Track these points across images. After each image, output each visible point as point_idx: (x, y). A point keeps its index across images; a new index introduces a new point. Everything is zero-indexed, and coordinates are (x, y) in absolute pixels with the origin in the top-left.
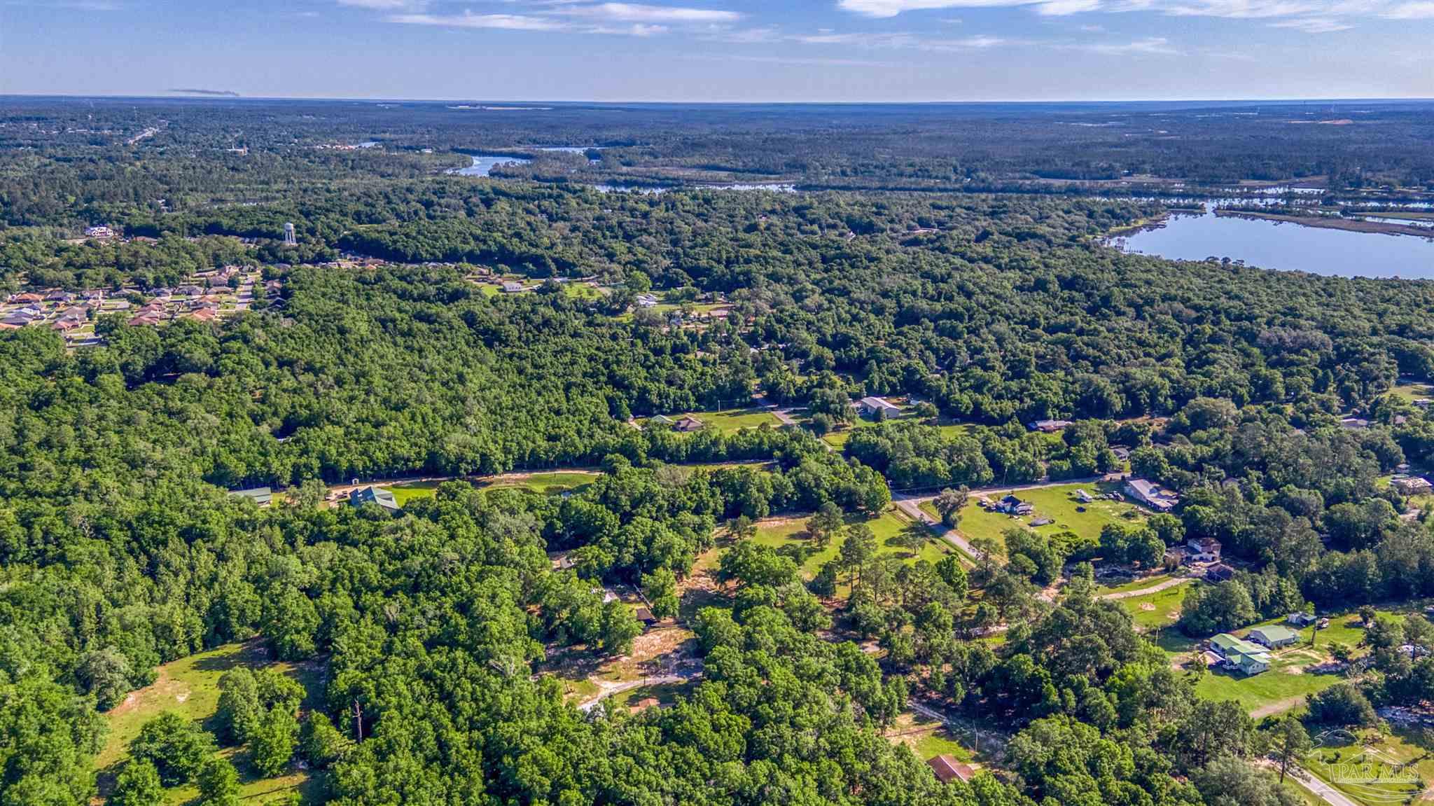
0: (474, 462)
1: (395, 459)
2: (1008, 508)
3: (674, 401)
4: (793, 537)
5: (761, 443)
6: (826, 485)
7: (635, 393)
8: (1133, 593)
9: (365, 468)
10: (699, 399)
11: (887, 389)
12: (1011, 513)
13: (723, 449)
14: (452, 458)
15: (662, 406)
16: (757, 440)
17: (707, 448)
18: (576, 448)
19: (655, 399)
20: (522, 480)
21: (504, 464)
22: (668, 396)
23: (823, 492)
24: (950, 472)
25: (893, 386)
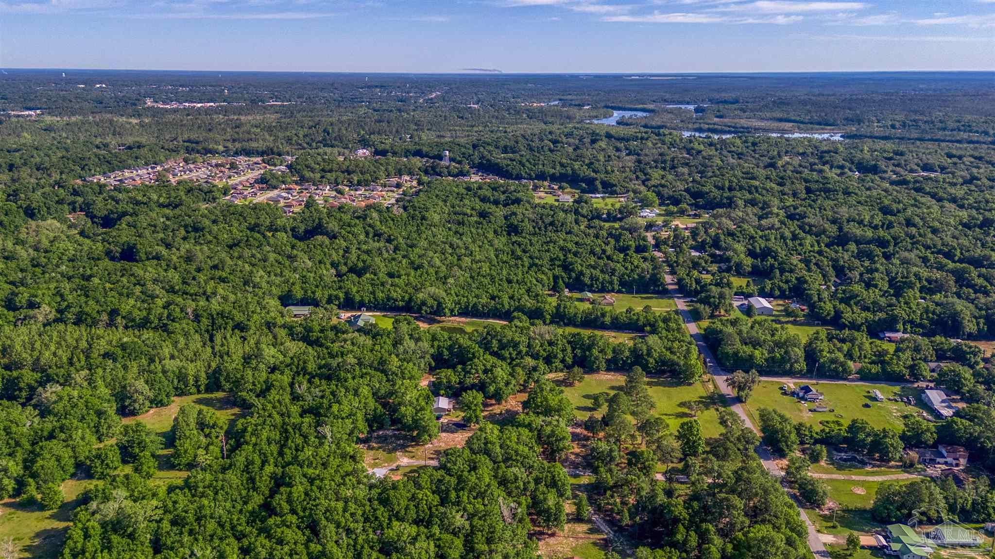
0: (432, 307)
1: (389, 298)
2: (801, 394)
3: (602, 283)
4: (613, 388)
5: (638, 320)
6: (656, 355)
7: (574, 275)
8: (854, 477)
9: (370, 301)
10: (622, 283)
11: (777, 293)
12: (803, 398)
13: (607, 320)
14: (419, 302)
15: (592, 285)
16: (635, 318)
17: (597, 317)
18: (503, 306)
19: (587, 280)
20: (463, 322)
21: (452, 311)
22: (597, 279)
23: (651, 360)
24: (766, 360)
25: (782, 292)
